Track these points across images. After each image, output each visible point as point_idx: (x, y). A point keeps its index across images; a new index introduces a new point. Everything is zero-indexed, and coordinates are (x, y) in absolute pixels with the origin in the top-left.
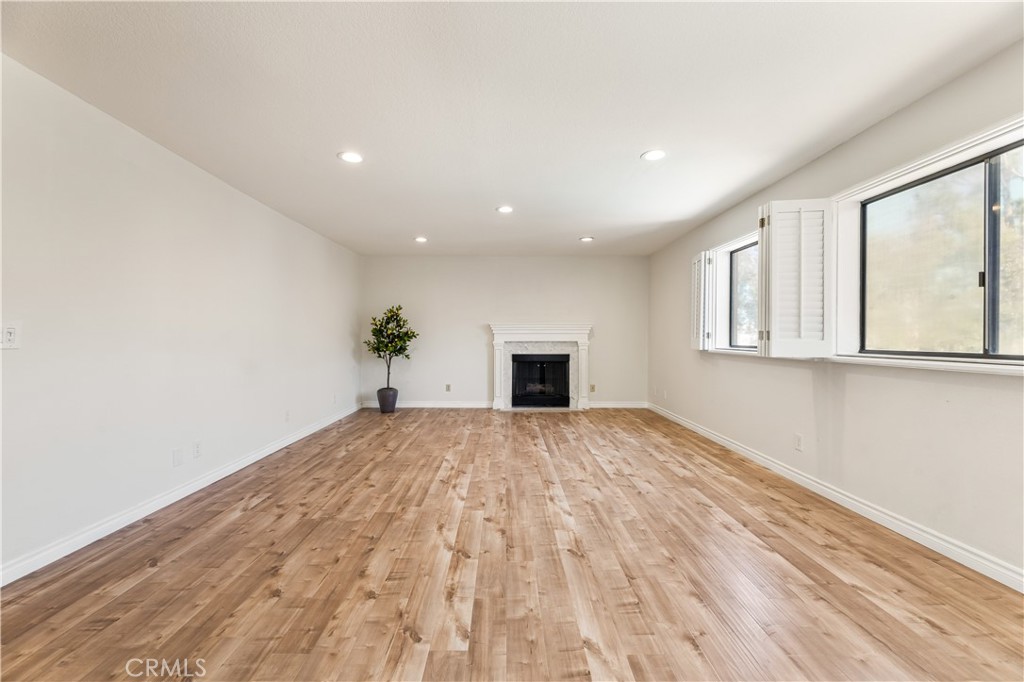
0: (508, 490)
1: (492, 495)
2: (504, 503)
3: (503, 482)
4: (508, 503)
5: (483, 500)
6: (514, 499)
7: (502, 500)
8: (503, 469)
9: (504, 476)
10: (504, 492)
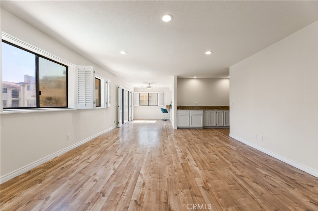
0: (164, 151)
1: (169, 149)
2: (165, 147)
3: (166, 153)
4: (164, 147)
5: (171, 148)
6: (162, 148)
7: (166, 147)
8: (166, 159)
9: (166, 156)
10: (165, 150)
